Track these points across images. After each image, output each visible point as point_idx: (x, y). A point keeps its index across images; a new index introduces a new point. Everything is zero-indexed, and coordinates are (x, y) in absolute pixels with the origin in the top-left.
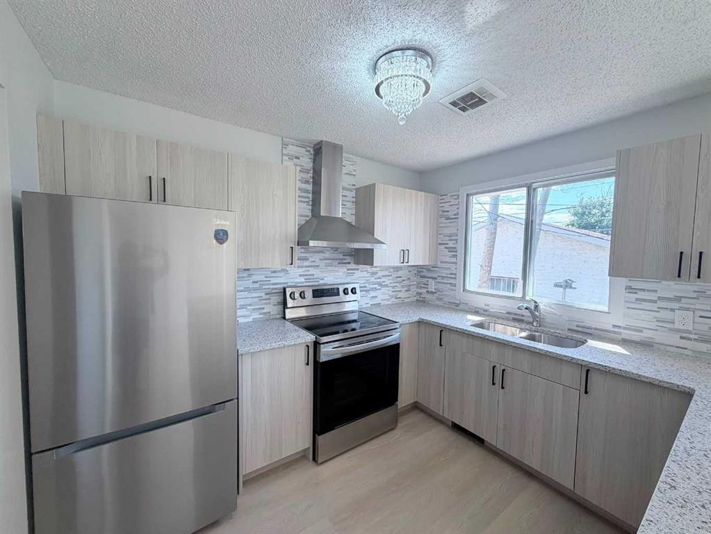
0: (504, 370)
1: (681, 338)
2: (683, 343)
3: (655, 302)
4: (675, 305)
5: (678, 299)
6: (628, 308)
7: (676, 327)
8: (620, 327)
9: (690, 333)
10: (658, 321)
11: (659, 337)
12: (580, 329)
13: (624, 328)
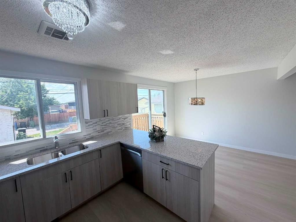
0: (71, 171)
1: (98, 133)
2: (99, 134)
3: (92, 125)
4: (96, 125)
5: (96, 123)
6: (87, 128)
7: (97, 130)
8: (85, 135)
9: (99, 131)
10: (94, 130)
11: (94, 134)
12: (74, 141)
13: (87, 135)
